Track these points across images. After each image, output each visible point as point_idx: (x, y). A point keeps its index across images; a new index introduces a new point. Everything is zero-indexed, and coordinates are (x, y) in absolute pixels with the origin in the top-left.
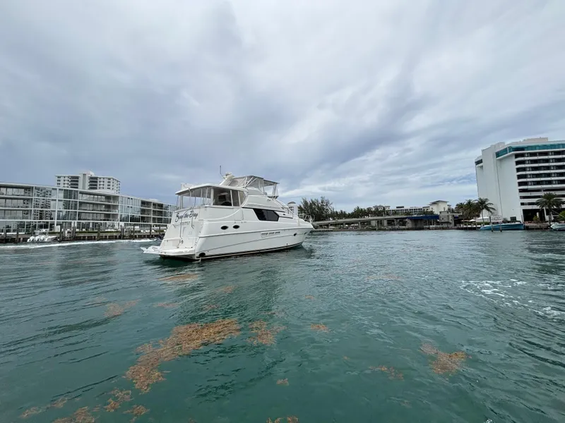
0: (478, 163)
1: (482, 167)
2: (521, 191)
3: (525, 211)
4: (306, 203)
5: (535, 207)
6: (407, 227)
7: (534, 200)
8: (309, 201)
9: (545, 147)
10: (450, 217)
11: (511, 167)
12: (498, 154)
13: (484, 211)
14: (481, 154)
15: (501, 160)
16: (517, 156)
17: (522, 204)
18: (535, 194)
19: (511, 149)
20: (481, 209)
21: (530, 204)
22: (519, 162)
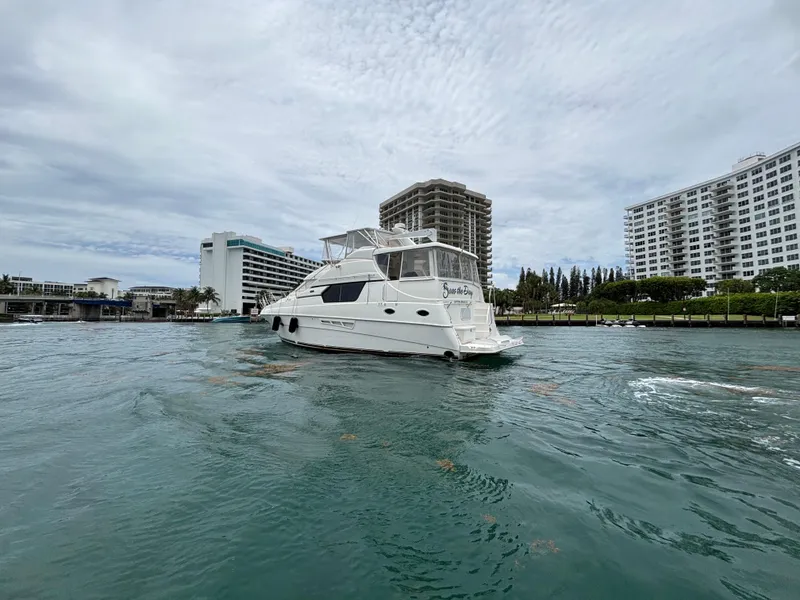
0: (205, 245)
1: (209, 251)
2: (244, 285)
3: (244, 304)
5: (252, 301)
6: (70, 316)
7: (253, 295)
10: (149, 305)
11: (238, 259)
12: (229, 243)
13: (210, 302)
14: (210, 236)
15: (230, 250)
16: (246, 250)
17: (243, 297)
18: (252, 289)
19: (242, 242)
20: (209, 300)
21: (249, 298)
22: (246, 257)
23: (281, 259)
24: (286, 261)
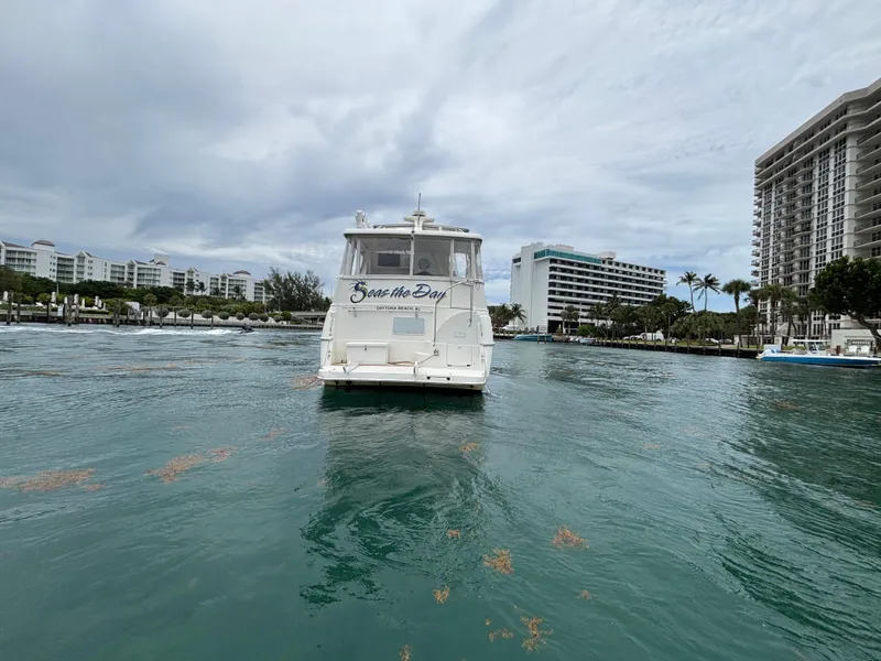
0: (516, 261)
1: (519, 267)
2: (550, 300)
3: (549, 321)
4: (277, 277)
5: (559, 319)
7: (559, 311)
8: (283, 275)
9: (572, 256)
11: (545, 271)
12: (536, 256)
13: (517, 319)
14: (519, 251)
15: (537, 262)
16: (552, 261)
17: (549, 314)
18: (559, 305)
19: (549, 252)
20: (515, 316)
21: (555, 315)
22: (552, 269)
23: (596, 268)
24: (603, 269)
